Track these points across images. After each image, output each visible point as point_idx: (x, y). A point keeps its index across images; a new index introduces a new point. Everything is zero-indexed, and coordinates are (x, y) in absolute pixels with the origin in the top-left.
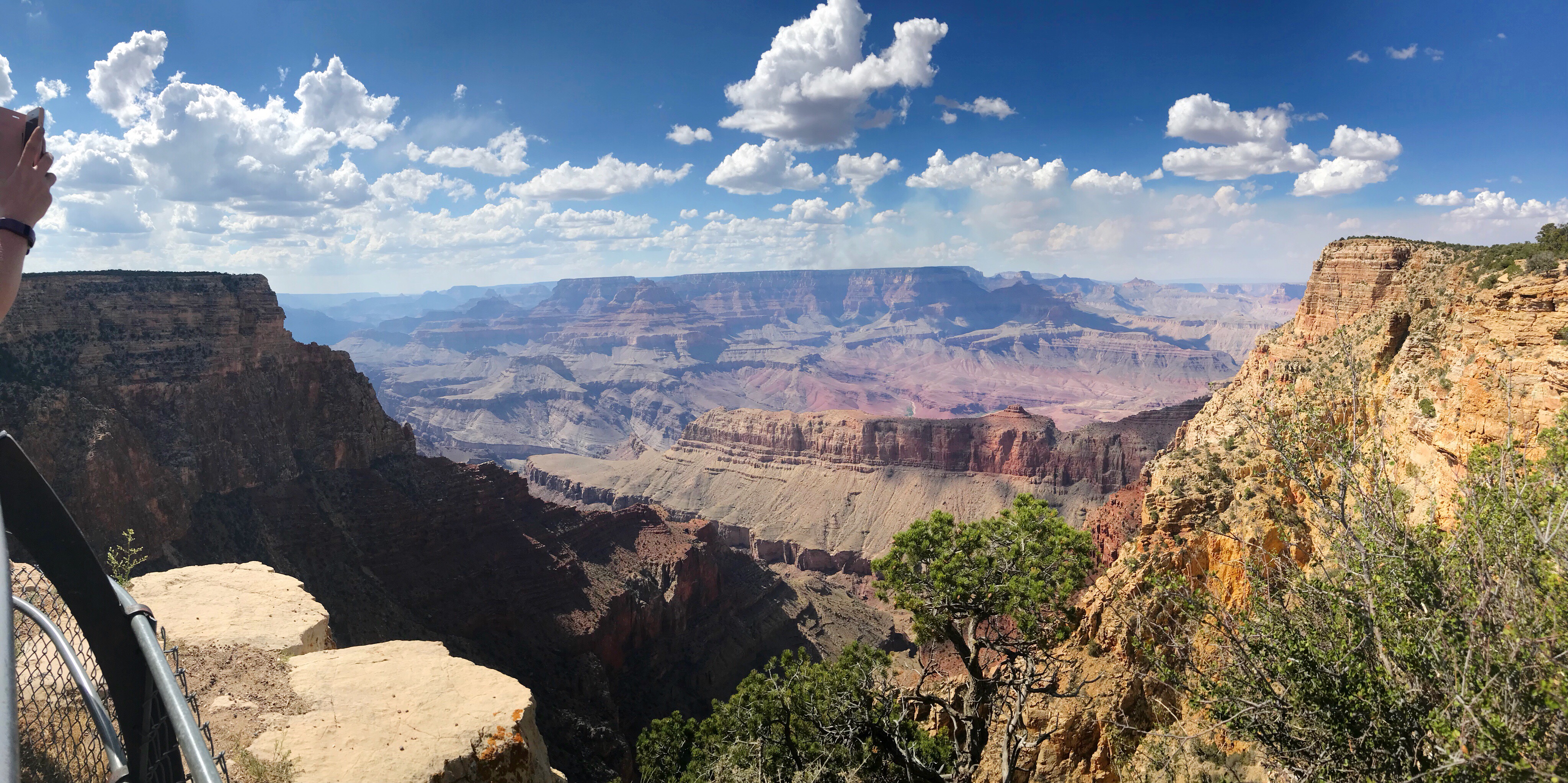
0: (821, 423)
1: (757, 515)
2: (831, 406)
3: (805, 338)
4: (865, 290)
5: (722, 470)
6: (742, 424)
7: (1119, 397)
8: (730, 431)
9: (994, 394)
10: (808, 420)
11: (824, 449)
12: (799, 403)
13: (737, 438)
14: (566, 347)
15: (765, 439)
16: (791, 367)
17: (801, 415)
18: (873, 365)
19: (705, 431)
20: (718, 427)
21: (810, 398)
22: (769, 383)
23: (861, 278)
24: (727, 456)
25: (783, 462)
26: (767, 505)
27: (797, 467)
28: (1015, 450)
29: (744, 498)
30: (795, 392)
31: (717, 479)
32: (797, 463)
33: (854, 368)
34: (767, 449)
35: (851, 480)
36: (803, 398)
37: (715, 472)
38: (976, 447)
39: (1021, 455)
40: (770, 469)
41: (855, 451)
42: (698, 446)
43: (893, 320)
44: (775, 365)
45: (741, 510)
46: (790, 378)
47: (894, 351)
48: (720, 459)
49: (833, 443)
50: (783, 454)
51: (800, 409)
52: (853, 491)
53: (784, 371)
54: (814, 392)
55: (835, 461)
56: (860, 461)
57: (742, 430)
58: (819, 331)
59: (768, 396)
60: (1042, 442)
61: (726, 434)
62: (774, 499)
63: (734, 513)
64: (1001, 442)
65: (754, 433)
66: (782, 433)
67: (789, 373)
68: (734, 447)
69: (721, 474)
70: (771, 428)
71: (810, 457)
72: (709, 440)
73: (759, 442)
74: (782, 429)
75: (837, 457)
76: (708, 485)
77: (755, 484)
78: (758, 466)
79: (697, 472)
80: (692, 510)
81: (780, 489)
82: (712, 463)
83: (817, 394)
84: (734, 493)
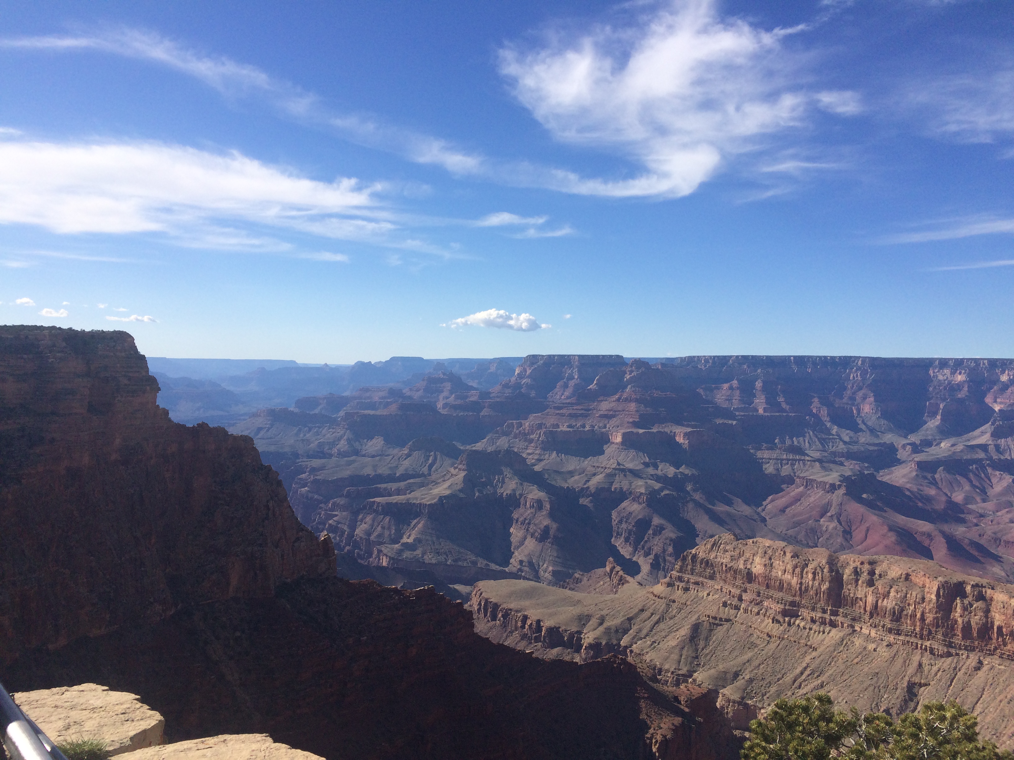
0: (872, 573)
1: (773, 689)
2: (889, 550)
3: (855, 448)
4: (953, 388)
5: (727, 620)
6: (757, 559)
8: (741, 566)
10: (852, 565)
11: (875, 610)
12: (840, 540)
13: (750, 577)
14: (531, 441)
15: (789, 584)
16: (833, 488)
17: (843, 557)
18: (958, 497)
19: (707, 563)
20: (725, 559)
21: (858, 535)
22: (797, 508)
23: (947, 371)
24: (735, 602)
25: (813, 621)
26: (789, 678)
27: (834, 631)
29: (756, 663)
30: (835, 524)
31: (720, 632)
32: (833, 625)
33: (928, 499)
34: (790, 599)
35: (915, 664)
36: (847, 534)
37: (717, 621)
40: (794, 628)
41: (923, 619)
42: (697, 583)
43: (996, 434)
44: (809, 483)
45: (751, 681)
46: (829, 504)
47: (994, 480)
48: (725, 604)
49: (889, 604)
50: (813, 609)
51: (842, 548)
52: (916, 680)
53: (821, 492)
54: (864, 528)
55: (890, 631)
56: (930, 636)
57: (758, 568)
58: (877, 441)
59: (797, 524)
61: (735, 571)
62: (798, 671)
63: (740, 683)
65: (773, 574)
66: (814, 579)
67: (829, 496)
68: (745, 591)
69: (726, 626)
70: (798, 570)
71: (854, 619)
72: (712, 577)
73: (781, 588)
74: (814, 574)
75: (894, 625)
76: (707, 639)
77: (772, 646)
78: (778, 622)
79: (693, 619)
80: (684, 671)
81: (807, 659)
82: (715, 608)
83: (868, 530)
84: (741, 654)
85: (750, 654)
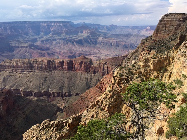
0: (36, 61)
1: (22, 85)
2: (38, 57)
3: (29, 39)
4: (45, 27)
5: (10, 76)
6: (14, 63)
7: (107, 54)
8: (11, 65)
9: (78, 53)
10: (33, 61)
11: (38, 67)
12: (29, 56)
13: (13, 67)
15: (22, 66)
16: (27, 47)
17: (31, 59)
18: (48, 46)
19: (4, 66)
20: (8, 64)
21: (33, 55)
22: (21, 52)
23: (43, 24)
24: (11, 72)
25: (27, 72)
26: (24, 83)
27: (31, 73)
28: (83, 66)
29: (18, 82)
30: (28, 54)
31: (9, 78)
32: (31, 71)
33: (43, 47)
34: (22, 69)
35: (45, 75)
36: (31, 55)
37: (8, 76)
38: (74, 65)
39: (84, 67)
40: (24, 74)
41: (46, 67)
42: (3, 70)
43: (52, 35)
44: (22, 47)
45: (17, 85)
46: (27, 50)
47: (53, 42)
48: (9, 73)
49: (40, 66)
50: (27, 70)
51: (30, 58)
52: (46, 77)
53: (25, 48)
54: (33, 54)
55: (41, 70)
56: (47, 70)
57: (15, 65)
58: (33, 38)
59: (21, 55)
60: (89, 64)
61: (10, 66)
62: (26, 81)
63: (15, 86)
64: (80, 64)
65: (18, 65)
66: (26, 64)
67: (26, 49)
68: (13, 69)
69: (10, 77)
70: (23, 63)
71: (34, 70)
72: (6, 68)
73: (20, 67)
74: (26, 63)
75: (41, 69)
76: (7, 80)
77: (20, 78)
78: (21, 73)
79: (3, 77)
80: (3, 87)
81: (27, 78)
82: (7, 74)
83: (34, 54)
84: (15, 81)
85: (16, 81)
